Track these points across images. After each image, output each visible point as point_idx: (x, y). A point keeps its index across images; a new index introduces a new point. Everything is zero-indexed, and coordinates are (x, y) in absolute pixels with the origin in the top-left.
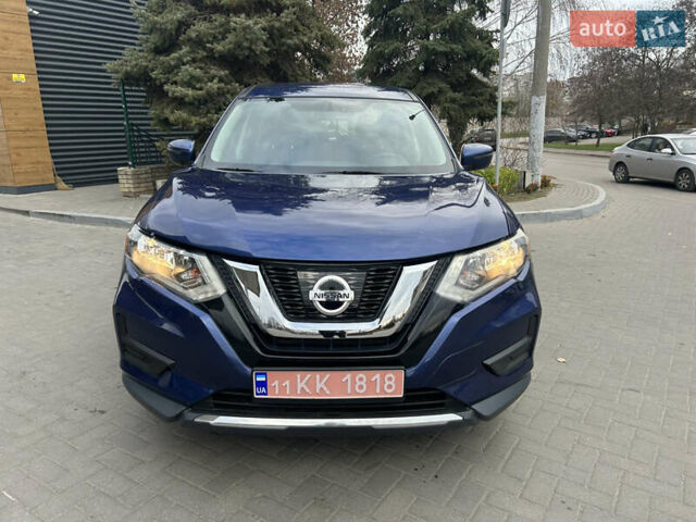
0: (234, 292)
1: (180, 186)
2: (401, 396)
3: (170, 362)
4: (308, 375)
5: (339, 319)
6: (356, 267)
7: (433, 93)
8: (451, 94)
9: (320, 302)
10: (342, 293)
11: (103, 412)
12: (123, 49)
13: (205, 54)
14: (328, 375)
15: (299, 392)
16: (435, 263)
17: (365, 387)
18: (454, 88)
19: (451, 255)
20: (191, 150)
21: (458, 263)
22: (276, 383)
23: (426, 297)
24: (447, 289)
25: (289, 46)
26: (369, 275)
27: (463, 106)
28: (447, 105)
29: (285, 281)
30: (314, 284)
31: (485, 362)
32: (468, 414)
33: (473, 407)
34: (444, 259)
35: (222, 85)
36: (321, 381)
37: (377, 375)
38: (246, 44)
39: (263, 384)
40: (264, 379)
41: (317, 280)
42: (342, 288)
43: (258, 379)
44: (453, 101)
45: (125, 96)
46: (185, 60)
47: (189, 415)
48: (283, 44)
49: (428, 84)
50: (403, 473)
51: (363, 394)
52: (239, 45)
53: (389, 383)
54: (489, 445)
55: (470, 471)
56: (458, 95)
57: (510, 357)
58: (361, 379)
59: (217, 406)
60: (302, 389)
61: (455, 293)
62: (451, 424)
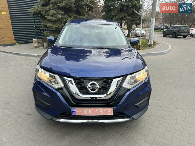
0: (66, 86)
1: (51, 51)
2: (112, 115)
3: (48, 105)
4: (87, 109)
5: (95, 93)
6: (100, 79)
7: (123, 17)
8: (128, 17)
9: (90, 89)
10: (96, 86)
11: (30, 115)
13: (57, 7)
14: (92, 109)
15: (84, 114)
16: (122, 78)
17: (102, 112)
18: (129, 15)
19: (127, 75)
20: (53, 40)
21: (129, 77)
22: (78, 111)
23: (119, 87)
24: (126, 85)
25: (81, 4)
26: (104, 81)
27: (131, 21)
28: (126, 21)
29: (80, 83)
30: (88, 84)
31: (136, 105)
32: (131, 118)
33: (132, 116)
34: (125, 76)
35: (62, 16)
36: (90, 111)
37: (106, 109)
39: (74, 112)
40: (74, 110)
41: (89, 83)
42: (96, 85)
43: (73, 110)
44: (128, 19)
45: (34, 18)
46: (51, 9)
47: (54, 119)
49: (121, 14)
50: (113, 133)
51: (102, 114)
52: (67, 4)
53: (109, 111)
54: (136, 125)
55: (131, 133)
56: (130, 18)
57: (143, 103)
58: (101, 110)
59: (61, 116)
60: (85, 113)
61: (127, 86)
62: (126, 121)
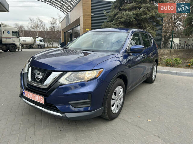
0: (28, 72)
2: (44, 103)
4: (30, 93)
9: (36, 77)
10: (40, 76)
12: (104, 21)
13: (119, 22)
15: (28, 96)
22: (26, 93)
25: (143, 18)
29: (33, 71)
31: (69, 102)
33: (65, 114)
34: (65, 72)
37: (39, 97)
38: (128, 19)
39: (24, 93)
41: (37, 72)
43: (23, 91)
46: (114, 24)
48: (141, 18)
51: (37, 101)
52: (127, 19)
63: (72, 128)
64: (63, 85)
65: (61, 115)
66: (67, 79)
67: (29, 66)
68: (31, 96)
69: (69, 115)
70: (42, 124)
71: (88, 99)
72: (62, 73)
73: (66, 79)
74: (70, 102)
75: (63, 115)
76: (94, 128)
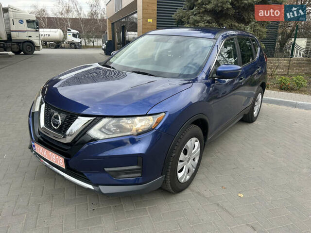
2: (64, 168)
4: (42, 148)
9: (53, 123)
10: (58, 121)
14: (46, 150)
17: (55, 159)
21: (105, 121)
22: (36, 147)
25: (246, 4)
26: (67, 116)
33: (100, 186)
34: (99, 118)
37: (57, 157)
39: (34, 146)
40: (34, 144)
41: (54, 114)
42: (59, 119)
48: (243, 3)
51: (55, 162)
58: (54, 156)
60: (41, 152)
62: (89, 189)
63: (112, 206)
64: (94, 140)
65: (93, 188)
66: (103, 130)
67: (41, 100)
68: (45, 153)
69: (105, 189)
70: (64, 196)
71: (137, 165)
72: (94, 119)
73: (100, 130)
74: (106, 169)
75: (97, 189)
76: (147, 207)
